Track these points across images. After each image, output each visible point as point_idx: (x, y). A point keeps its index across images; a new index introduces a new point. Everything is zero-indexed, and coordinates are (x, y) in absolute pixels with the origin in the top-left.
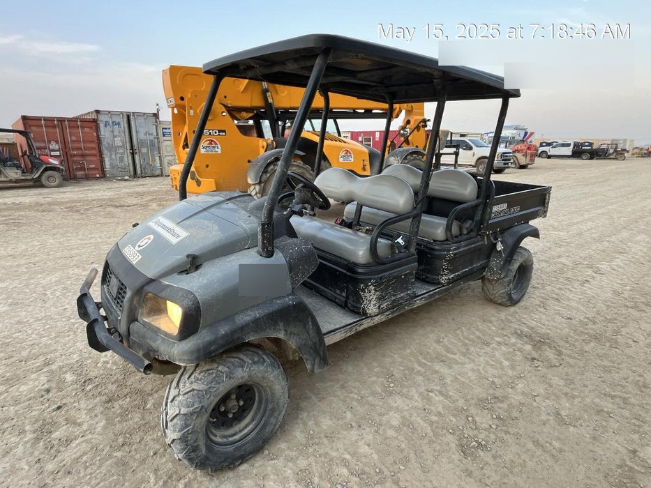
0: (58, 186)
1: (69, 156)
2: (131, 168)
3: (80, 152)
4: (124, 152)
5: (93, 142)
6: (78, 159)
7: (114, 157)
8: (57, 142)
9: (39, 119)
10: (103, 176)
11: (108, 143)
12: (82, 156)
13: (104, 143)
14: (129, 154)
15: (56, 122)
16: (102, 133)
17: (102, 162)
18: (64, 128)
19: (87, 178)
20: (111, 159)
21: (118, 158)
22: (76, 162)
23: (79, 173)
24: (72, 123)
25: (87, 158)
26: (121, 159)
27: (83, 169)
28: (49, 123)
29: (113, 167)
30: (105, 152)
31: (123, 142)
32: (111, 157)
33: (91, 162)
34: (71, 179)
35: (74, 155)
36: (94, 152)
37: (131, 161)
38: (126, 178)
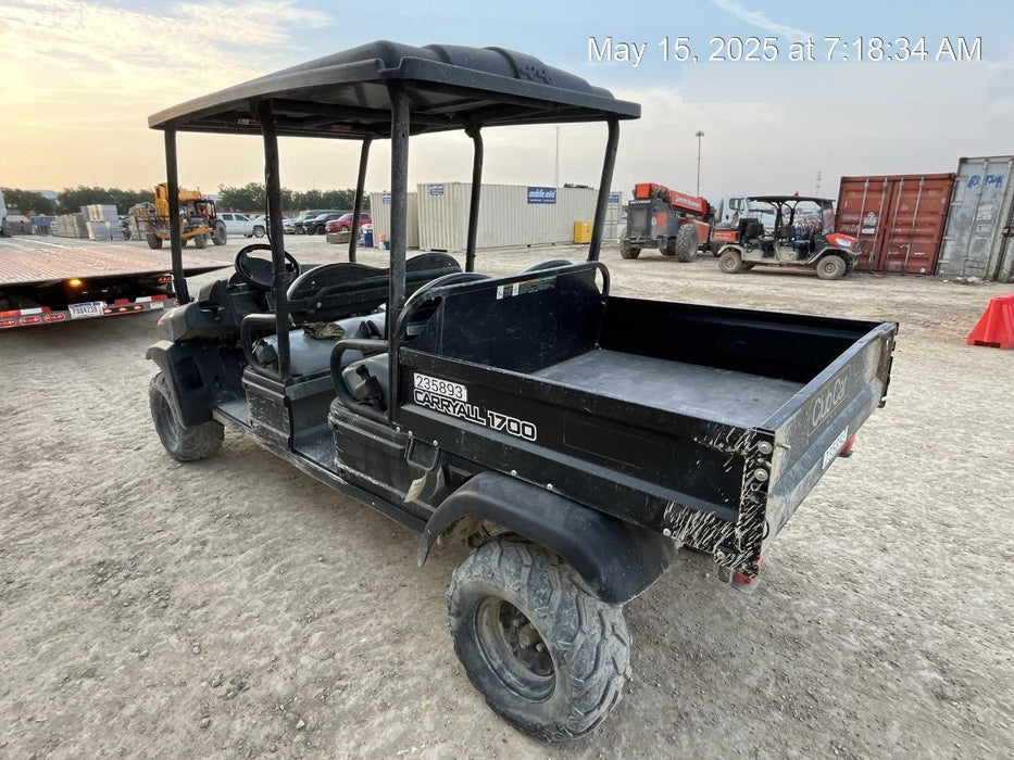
0: (835, 279)
1: (887, 236)
2: (994, 264)
3: (906, 230)
4: (990, 234)
5: (937, 213)
6: (901, 241)
7: (965, 242)
8: (877, 213)
9: (861, 181)
10: (933, 272)
11: (964, 216)
12: (910, 236)
13: (956, 215)
14: (1000, 234)
15: (885, 184)
16: (958, 199)
17: (939, 247)
18: (895, 192)
19: (903, 272)
20: (960, 243)
21: (973, 241)
22: (894, 246)
23: (894, 264)
24: (910, 184)
25: (915, 241)
26: (980, 245)
27: (901, 257)
28: (876, 186)
29: (956, 257)
30: (952, 231)
31: (994, 215)
32: (959, 240)
33: (920, 247)
34: (878, 271)
35: (895, 235)
36: (930, 230)
37: (997, 250)
38: (973, 279)
